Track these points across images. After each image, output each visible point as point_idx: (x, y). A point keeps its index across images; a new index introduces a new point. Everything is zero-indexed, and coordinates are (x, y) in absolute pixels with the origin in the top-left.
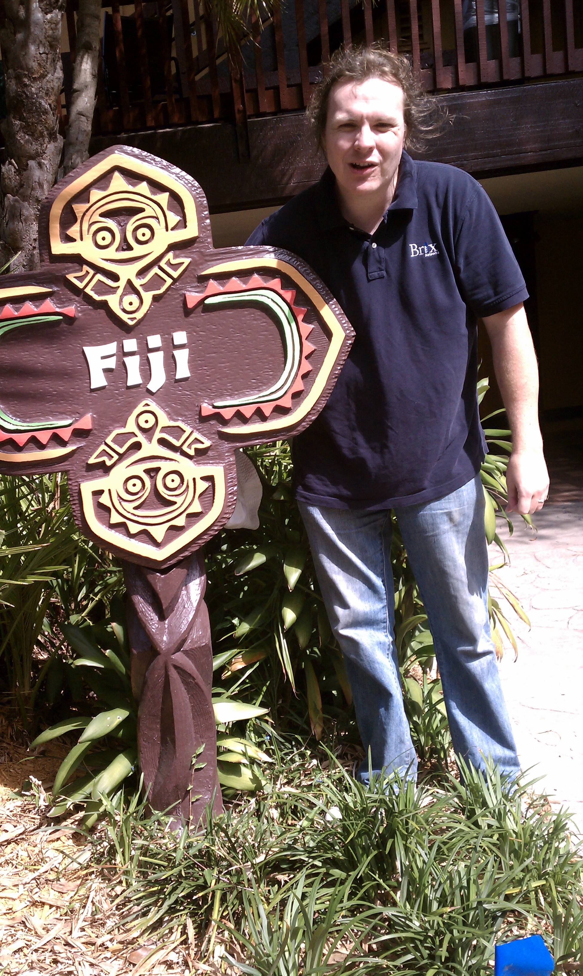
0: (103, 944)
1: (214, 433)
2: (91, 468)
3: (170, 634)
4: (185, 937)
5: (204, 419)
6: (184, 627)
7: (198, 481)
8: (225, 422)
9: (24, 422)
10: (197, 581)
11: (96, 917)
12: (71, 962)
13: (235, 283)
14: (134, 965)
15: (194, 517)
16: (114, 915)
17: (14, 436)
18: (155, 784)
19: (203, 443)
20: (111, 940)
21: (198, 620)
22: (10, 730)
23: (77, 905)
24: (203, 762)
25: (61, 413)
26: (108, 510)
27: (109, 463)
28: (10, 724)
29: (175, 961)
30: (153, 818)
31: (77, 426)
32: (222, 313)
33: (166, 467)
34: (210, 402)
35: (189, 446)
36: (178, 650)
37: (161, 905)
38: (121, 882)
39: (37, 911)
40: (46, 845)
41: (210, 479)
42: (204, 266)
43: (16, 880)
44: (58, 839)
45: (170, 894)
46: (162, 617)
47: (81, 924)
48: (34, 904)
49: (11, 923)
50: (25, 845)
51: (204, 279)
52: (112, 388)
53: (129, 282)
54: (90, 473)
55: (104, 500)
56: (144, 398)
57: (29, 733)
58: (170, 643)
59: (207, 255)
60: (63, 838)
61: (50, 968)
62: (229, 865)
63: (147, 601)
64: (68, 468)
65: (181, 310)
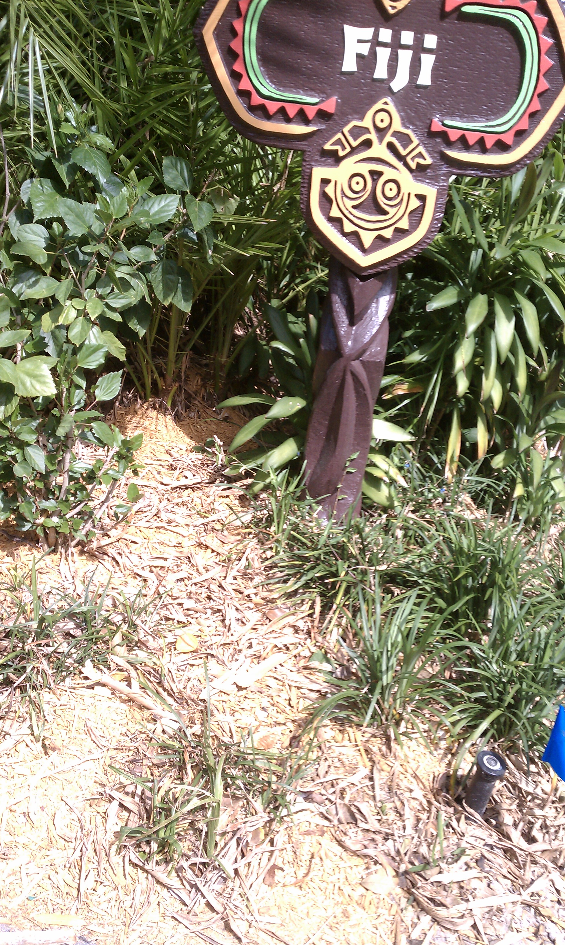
0: (248, 596)
4: (312, 611)
9: (278, 90)
11: (248, 571)
12: (222, 602)
14: (270, 621)
16: (262, 574)
17: (266, 102)
18: (313, 473)
20: (256, 594)
22: (203, 391)
23: (234, 557)
27: (341, 154)
28: (204, 386)
29: (302, 628)
30: (306, 502)
31: (323, 106)
33: (388, 173)
35: (413, 159)
37: (299, 578)
38: (271, 548)
39: (201, 551)
40: (217, 498)
43: (188, 521)
44: (227, 497)
45: (308, 571)
47: (234, 573)
48: (200, 545)
49: (179, 555)
50: (199, 493)
56: (384, 95)
57: (219, 398)
60: (232, 497)
61: (204, 602)
62: (358, 564)
63: (342, 303)
64: (306, 148)
65: (438, 11)
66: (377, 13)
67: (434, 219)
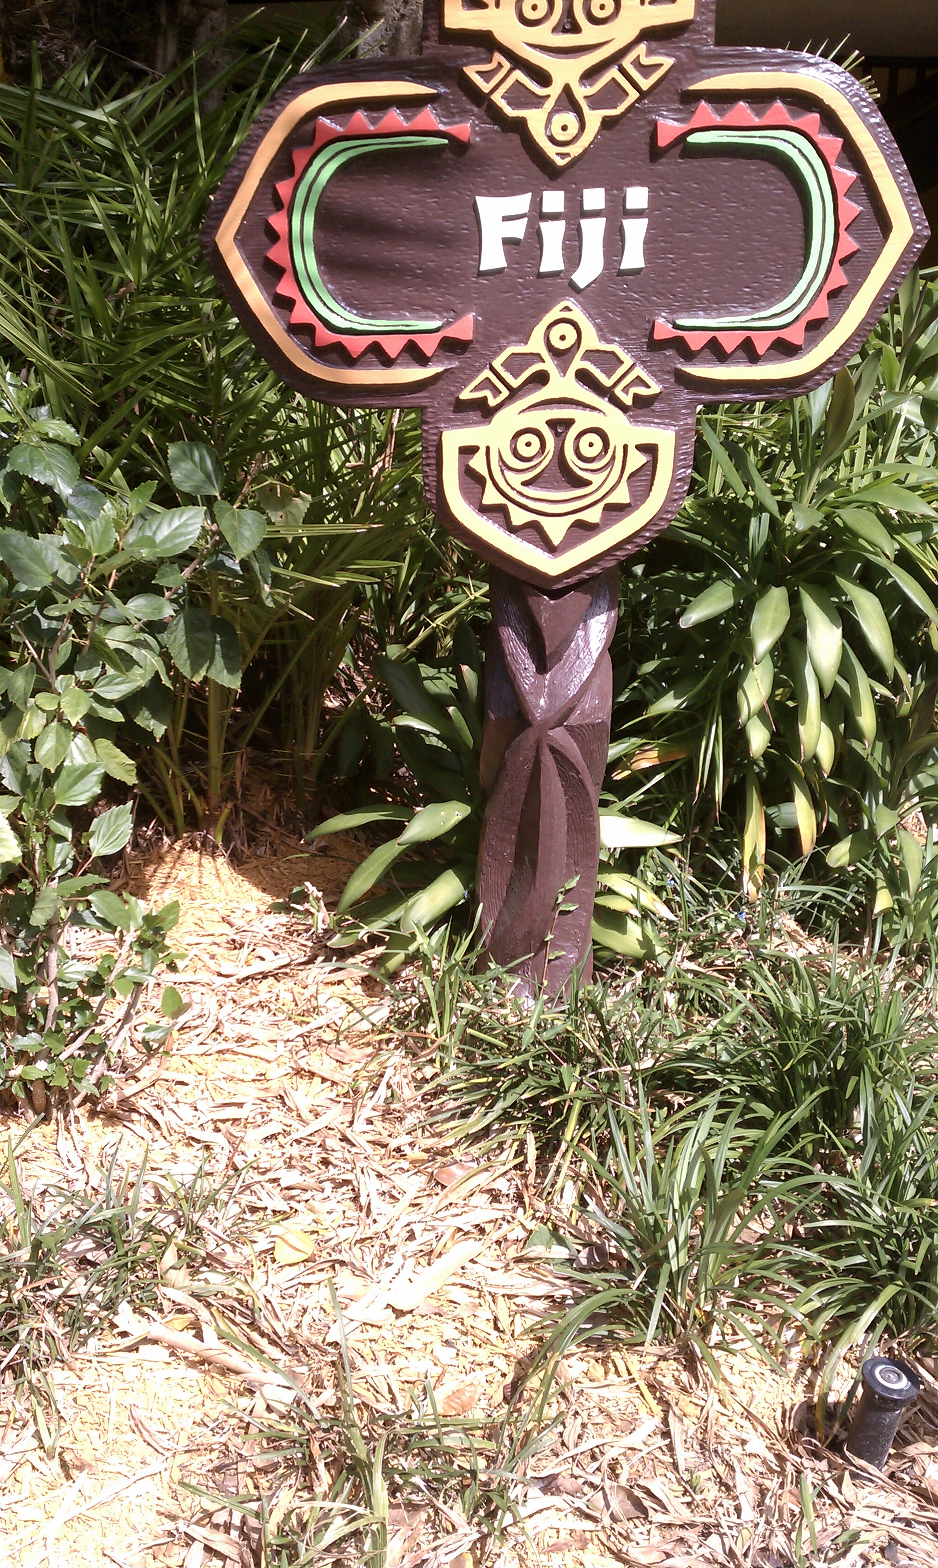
0: (398, 1150)
1: (668, 372)
2: (462, 406)
3: (551, 696)
4: (521, 1159)
5: (655, 346)
6: (573, 690)
7: (632, 450)
8: (689, 355)
9: (364, 317)
10: (603, 618)
11: (392, 1106)
12: (349, 1167)
13: (742, 111)
14: (444, 1187)
15: (616, 511)
16: (419, 1107)
17: (344, 339)
18: (498, 923)
19: (648, 387)
20: (412, 1145)
21: (596, 681)
22: (276, 809)
23: (363, 1085)
24: (574, 902)
25: (426, 308)
26: (480, 481)
27: (492, 402)
28: (278, 800)
29: (505, 1191)
30: (489, 974)
31: (449, 332)
32: (713, 162)
33: (583, 419)
34: (670, 317)
35: (626, 390)
36: (559, 724)
37: (491, 1106)
38: (432, 1061)
39: (303, 1083)
40: (321, 988)
41: (650, 450)
42: (695, 74)
43: (274, 1033)
44: (342, 982)
45: (506, 1091)
46: (542, 668)
47: (367, 1113)
48: (299, 1072)
49: (262, 1094)
50: (290, 983)
51: (691, 98)
52: (514, 273)
54: (459, 416)
55: (478, 463)
56: (563, 296)
57: (307, 817)
58: (549, 710)
59: (703, 57)
60: (349, 982)
61: (317, 1171)
62: (598, 1064)
63: (521, 639)
64: (425, 402)
65: (646, 148)
66: (535, 169)
67: (674, 480)
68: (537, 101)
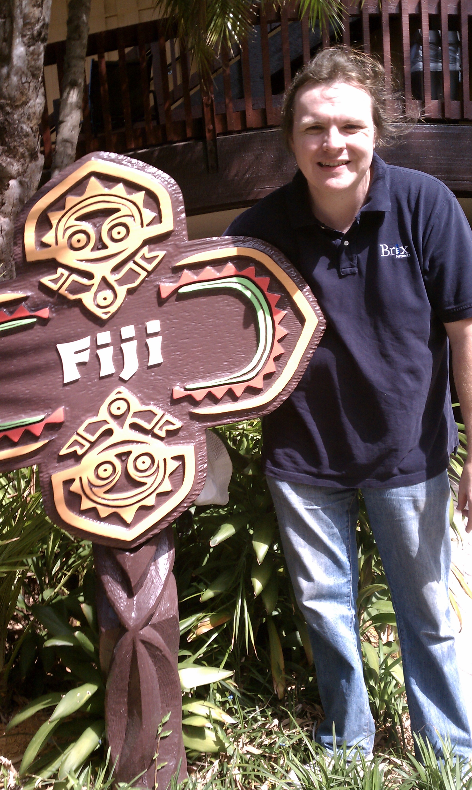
1: (185, 415)
2: (62, 458)
3: (139, 609)
5: (175, 402)
6: (152, 603)
7: (169, 461)
8: (196, 403)
10: (166, 555)
13: (209, 271)
15: (164, 496)
18: (122, 756)
19: (174, 424)
21: (167, 593)
24: (169, 730)
25: (34, 410)
26: (78, 497)
31: (49, 420)
32: (196, 300)
33: (137, 450)
34: (182, 385)
36: (146, 624)
41: (180, 458)
42: (179, 257)
46: (131, 594)
51: (178, 270)
52: (85, 380)
53: (104, 279)
54: (61, 464)
55: (75, 487)
58: (137, 619)
59: (182, 247)
64: (40, 461)
66: (90, 323)
68: (87, 288)
